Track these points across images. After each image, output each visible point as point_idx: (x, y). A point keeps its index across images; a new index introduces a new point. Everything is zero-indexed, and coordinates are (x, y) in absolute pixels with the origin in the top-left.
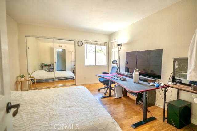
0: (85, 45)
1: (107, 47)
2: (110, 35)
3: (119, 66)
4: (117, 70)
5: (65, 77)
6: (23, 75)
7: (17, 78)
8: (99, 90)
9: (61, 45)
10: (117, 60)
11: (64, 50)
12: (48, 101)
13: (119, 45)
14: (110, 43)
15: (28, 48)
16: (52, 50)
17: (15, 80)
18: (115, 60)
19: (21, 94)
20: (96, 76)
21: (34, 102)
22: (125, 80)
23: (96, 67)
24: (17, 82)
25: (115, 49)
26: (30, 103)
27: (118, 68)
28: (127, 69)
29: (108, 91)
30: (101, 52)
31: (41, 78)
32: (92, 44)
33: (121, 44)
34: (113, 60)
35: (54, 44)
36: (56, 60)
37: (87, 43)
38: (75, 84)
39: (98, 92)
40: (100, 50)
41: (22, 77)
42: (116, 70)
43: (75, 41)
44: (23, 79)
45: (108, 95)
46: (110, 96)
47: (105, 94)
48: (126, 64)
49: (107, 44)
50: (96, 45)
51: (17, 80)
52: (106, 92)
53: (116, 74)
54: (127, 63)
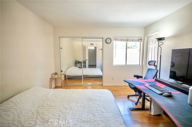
0: (114, 42)
1: (141, 42)
2: (147, 28)
3: (158, 69)
4: (156, 75)
5: (93, 75)
6: (56, 73)
7: (52, 75)
8: (128, 97)
9: (92, 43)
10: (156, 60)
11: (96, 48)
12: (67, 107)
13: (160, 39)
14: (146, 38)
15: (61, 48)
16: (84, 48)
17: (50, 77)
18: (153, 60)
19: (48, 93)
20: (124, 81)
21: (54, 106)
22: (170, 96)
23: (126, 67)
24: (51, 78)
25: (153, 45)
26: (50, 106)
27: (157, 72)
28: (172, 73)
29: (141, 100)
30: (135, 47)
31: (72, 75)
32: (122, 40)
33: (165, 38)
34: (150, 60)
35: (83, 42)
36: (87, 58)
37: (116, 40)
38: (102, 84)
39: (127, 99)
40: (134, 46)
41: (56, 75)
42: (154, 73)
43: (103, 38)
44: (56, 76)
45: (140, 106)
46: (143, 109)
47: (136, 104)
48: (171, 66)
49: (141, 39)
50: (127, 41)
51: (52, 77)
52: (138, 102)
53: (154, 80)
54: (173, 65)
